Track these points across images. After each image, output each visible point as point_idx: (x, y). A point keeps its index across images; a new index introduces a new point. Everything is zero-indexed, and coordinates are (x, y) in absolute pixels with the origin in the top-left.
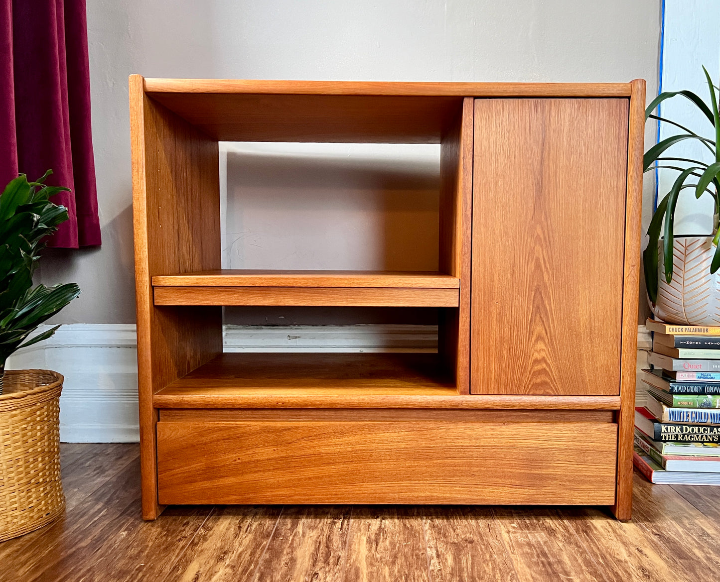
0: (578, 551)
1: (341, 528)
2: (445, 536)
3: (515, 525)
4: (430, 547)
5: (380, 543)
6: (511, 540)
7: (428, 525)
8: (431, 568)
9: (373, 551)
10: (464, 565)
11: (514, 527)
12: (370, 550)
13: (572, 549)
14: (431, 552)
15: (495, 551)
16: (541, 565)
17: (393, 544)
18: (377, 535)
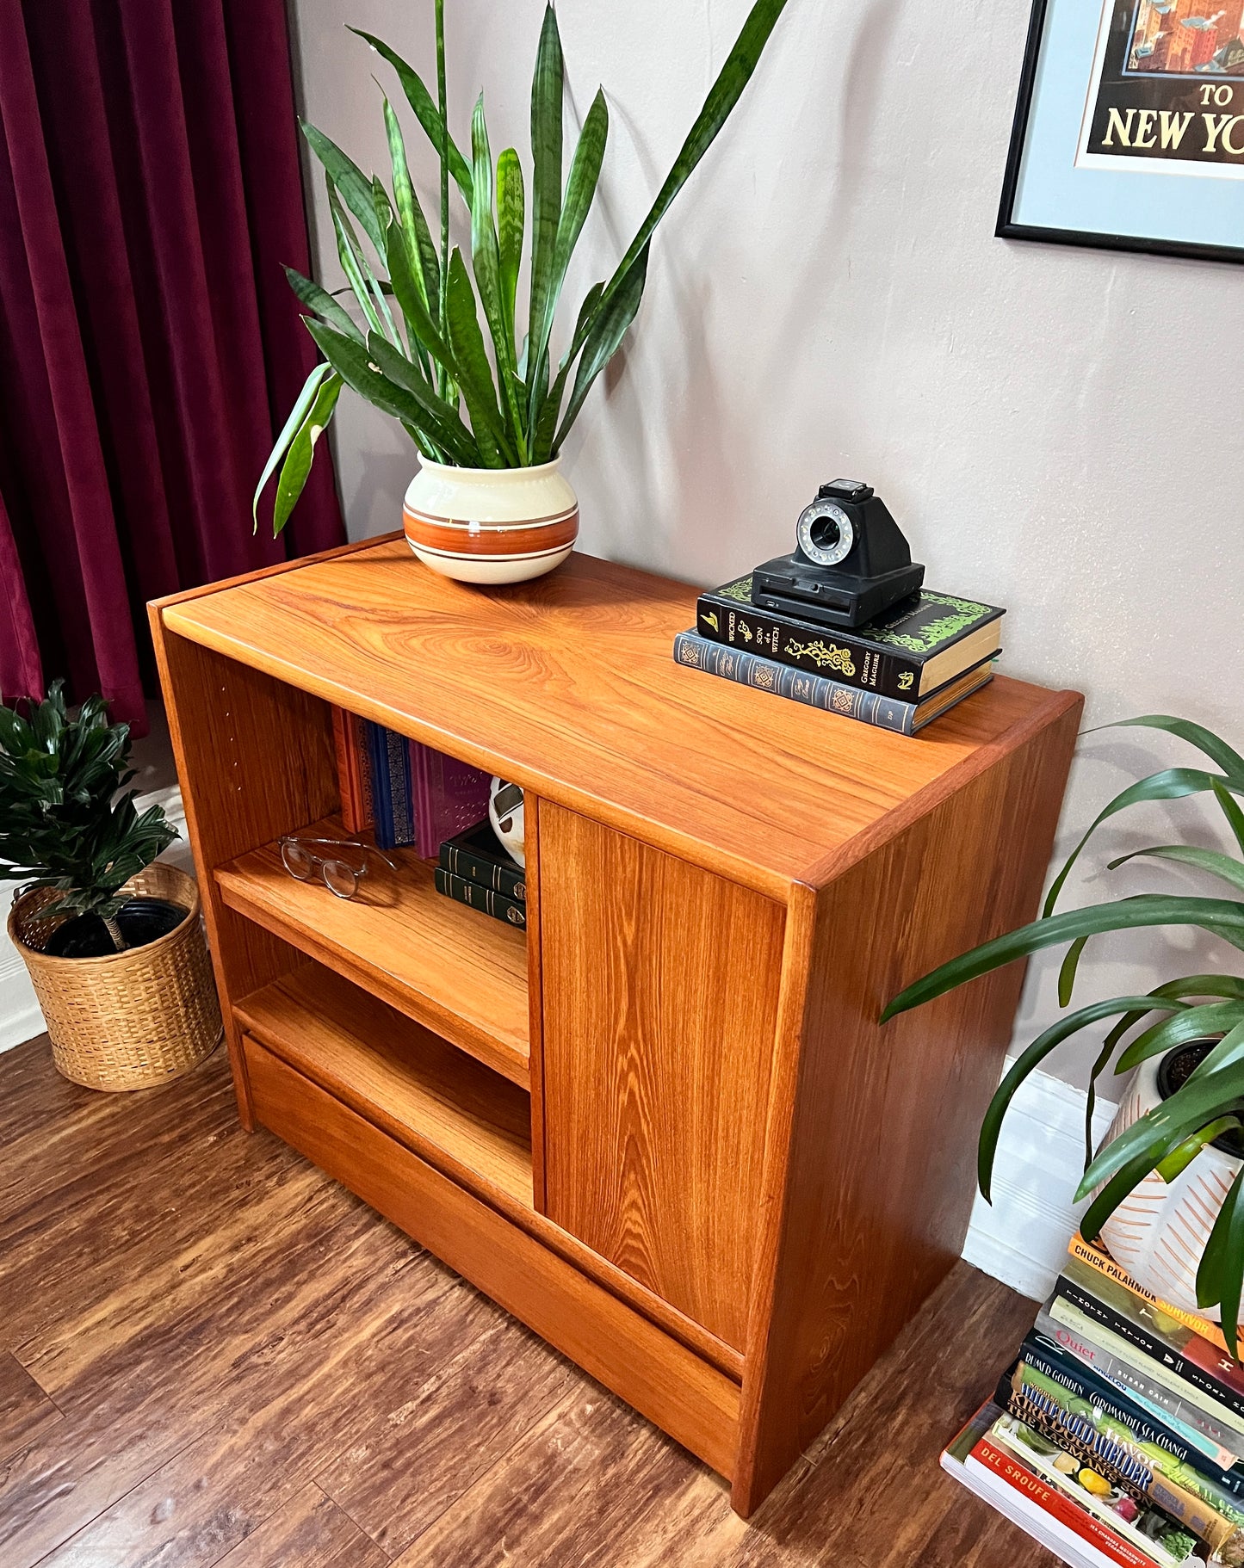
0: (589, 1518)
1: (397, 1272)
2: (480, 1371)
3: (589, 1408)
4: (439, 1378)
5: (400, 1331)
6: (542, 1434)
7: (491, 1332)
8: (392, 1415)
9: (376, 1339)
10: (429, 1438)
11: (583, 1411)
12: (374, 1336)
13: (588, 1508)
14: (428, 1388)
15: (496, 1439)
16: (508, 1505)
17: (411, 1340)
18: (418, 1311)
